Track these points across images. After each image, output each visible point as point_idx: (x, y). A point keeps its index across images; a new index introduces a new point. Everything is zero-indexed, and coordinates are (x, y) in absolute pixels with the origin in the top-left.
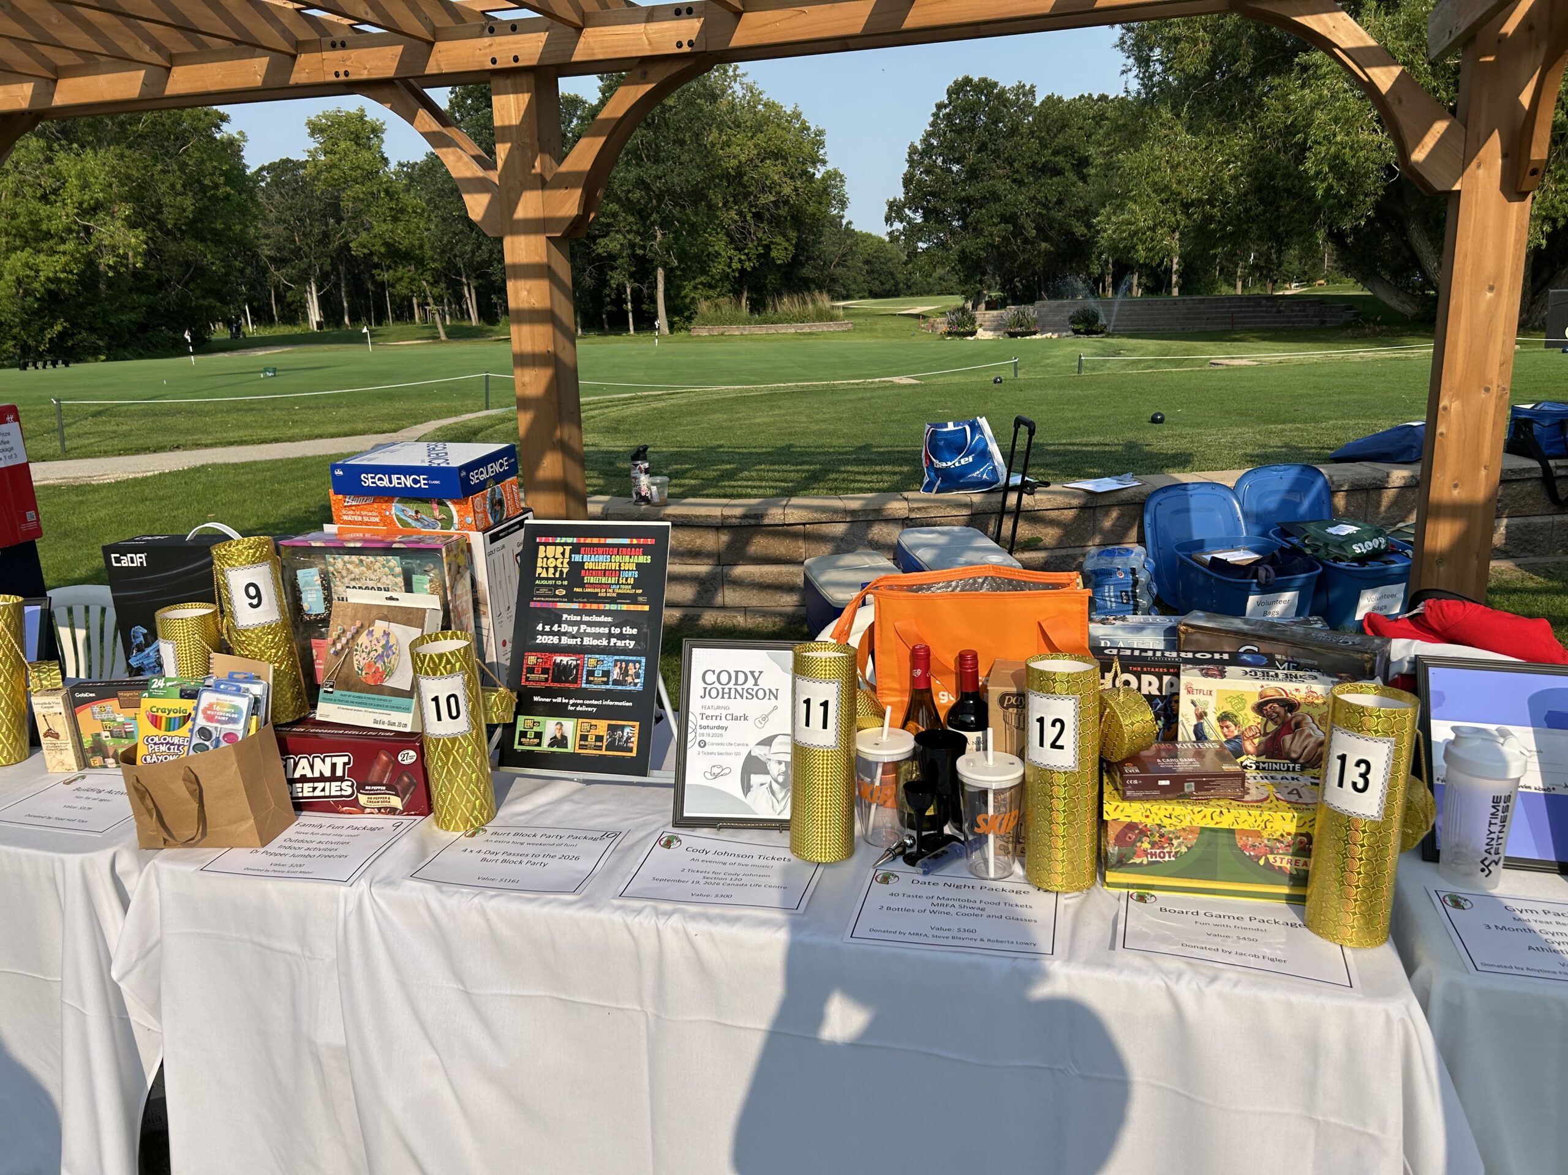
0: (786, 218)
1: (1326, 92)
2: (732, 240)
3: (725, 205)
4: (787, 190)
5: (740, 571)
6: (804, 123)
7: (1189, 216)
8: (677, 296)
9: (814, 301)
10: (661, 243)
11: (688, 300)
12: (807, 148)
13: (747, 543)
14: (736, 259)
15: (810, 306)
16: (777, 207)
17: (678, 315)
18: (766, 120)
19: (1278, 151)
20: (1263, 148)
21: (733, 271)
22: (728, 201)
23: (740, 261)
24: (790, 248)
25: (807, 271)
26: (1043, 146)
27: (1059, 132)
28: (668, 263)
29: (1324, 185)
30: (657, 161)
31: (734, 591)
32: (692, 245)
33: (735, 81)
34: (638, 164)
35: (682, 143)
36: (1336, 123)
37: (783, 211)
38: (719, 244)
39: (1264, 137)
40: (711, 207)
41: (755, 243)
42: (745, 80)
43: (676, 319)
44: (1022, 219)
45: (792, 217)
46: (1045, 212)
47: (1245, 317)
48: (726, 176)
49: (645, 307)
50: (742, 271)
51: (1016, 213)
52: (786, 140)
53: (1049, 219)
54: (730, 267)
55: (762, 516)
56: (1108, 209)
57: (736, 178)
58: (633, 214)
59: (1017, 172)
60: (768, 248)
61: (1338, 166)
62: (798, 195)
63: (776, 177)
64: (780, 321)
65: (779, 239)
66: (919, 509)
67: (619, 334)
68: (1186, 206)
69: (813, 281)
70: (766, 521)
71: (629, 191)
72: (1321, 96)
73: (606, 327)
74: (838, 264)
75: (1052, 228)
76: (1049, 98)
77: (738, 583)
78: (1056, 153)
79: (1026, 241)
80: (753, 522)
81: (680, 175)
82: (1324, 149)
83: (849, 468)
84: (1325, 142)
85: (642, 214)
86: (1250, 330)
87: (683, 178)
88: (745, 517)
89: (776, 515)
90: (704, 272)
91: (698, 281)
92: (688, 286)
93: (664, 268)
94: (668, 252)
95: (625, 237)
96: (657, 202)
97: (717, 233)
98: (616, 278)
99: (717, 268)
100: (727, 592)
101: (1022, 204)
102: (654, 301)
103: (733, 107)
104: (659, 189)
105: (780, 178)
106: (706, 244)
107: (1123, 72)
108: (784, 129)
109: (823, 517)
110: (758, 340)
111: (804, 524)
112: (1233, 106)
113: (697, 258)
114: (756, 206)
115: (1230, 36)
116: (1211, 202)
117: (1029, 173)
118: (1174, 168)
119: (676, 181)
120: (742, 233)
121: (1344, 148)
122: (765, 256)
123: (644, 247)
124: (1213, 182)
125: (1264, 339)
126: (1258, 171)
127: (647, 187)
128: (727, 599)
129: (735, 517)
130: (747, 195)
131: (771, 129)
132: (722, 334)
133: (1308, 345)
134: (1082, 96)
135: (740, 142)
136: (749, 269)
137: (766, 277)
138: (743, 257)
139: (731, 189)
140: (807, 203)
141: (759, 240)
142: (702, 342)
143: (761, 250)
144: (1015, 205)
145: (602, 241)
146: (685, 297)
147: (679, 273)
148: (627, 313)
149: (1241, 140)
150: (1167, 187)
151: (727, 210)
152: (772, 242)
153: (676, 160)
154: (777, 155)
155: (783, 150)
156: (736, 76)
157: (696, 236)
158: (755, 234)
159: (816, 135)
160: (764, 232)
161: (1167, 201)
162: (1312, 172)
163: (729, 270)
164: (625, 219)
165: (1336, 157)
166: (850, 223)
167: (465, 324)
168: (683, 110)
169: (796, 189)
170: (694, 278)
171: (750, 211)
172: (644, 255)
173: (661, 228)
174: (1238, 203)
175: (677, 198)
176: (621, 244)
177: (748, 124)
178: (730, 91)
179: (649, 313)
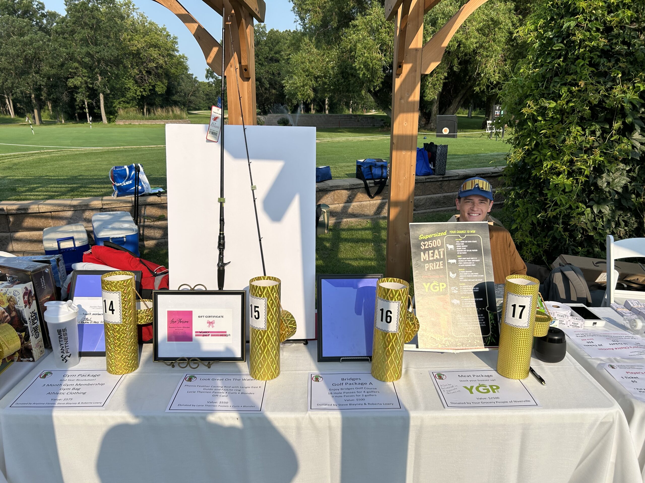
0: (162, 74)
1: (361, 36)
2: (136, 82)
3: (131, 67)
4: (161, 62)
5: (19, 235)
6: (167, 33)
7: (317, 81)
8: (111, 106)
9: (173, 111)
10: (101, 82)
11: (116, 109)
12: (169, 45)
13: (22, 221)
14: (139, 91)
15: (171, 113)
16: (157, 69)
17: (112, 115)
18: (151, 30)
19: (348, 58)
20: (343, 56)
21: (138, 96)
22: (133, 65)
23: (141, 92)
24: (164, 87)
25: (175, 98)
26: (271, 50)
27: (277, 44)
28: (105, 92)
29: (362, 73)
30: (96, 45)
31: (17, 244)
32: (117, 84)
33: (134, 11)
34: (87, 46)
35: (108, 37)
36: (365, 49)
37: (160, 71)
38: (130, 84)
39: (343, 52)
40: (125, 67)
41: (148, 84)
42: (138, 11)
43: (111, 117)
44: (263, 80)
45: (165, 74)
46: (272, 77)
47: (347, 123)
48: (131, 53)
49: (96, 111)
50: (142, 96)
51: (260, 77)
52: (159, 40)
53: (274, 80)
54: (136, 94)
55: (27, 209)
56: (287, 77)
57: (137, 54)
58: (86, 69)
59: (260, 60)
60: (154, 87)
61: (366, 65)
62: (166, 64)
63: (155, 56)
64: (157, 119)
65: (159, 83)
66: (107, 204)
67: (83, 123)
68: (316, 78)
69: (179, 102)
70: (30, 211)
71: (82, 58)
72: (359, 37)
73: (78, 119)
74: (192, 95)
75: (276, 84)
76: (272, 30)
77: (19, 240)
78: (276, 53)
79: (266, 89)
80: (23, 212)
81: (107, 52)
82: (361, 59)
83: (94, 186)
84: (361, 56)
85: (91, 68)
86: (346, 128)
87: (109, 53)
88: (18, 209)
89: (34, 208)
90: (123, 96)
91: (120, 100)
92: (116, 102)
93: (103, 94)
94: (105, 87)
95: (82, 79)
96: (98, 63)
97: (129, 79)
98: (79, 97)
99: (129, 95)
100: (14, 245)
101: (262, 73)
102: (99, 108)
103: (133, 24)
104: (98, 58)
105: (157, 56)
106: (124, 83)
107: (295, 22)
108: (158, 35)
109: (59, 209)
110: (147, 127)
111: (51, 212)
112: (332, 39)
113: (120, 90)
114: (147, 68)
115: (329, 11)
116: (325, 77)
117: (265, 61)
118: (310, 62)
119: (106, 54)
120: (141, 80)
121: (368, 59)
122: (153, 89)
123: (92, 84)
124: (325, 69)
125: (349, 132)
126: (341, 65)
127: (92, 56)
128: (14, 248)
129: (14, 210)
130: (143, 63)
131: (152, 34)
132: (130, 124)
133: (363, 134)
134: (287, 31)
135: (137, 39)
136: (145, 95)
137: (155, 100)
138: (142, 90)
139: (135, 60)
140: (171, 68)
141: (150, 83)
142: (120, 127)
143: (151, 87)
144: (260, 74)
145: (71, 80)
146: (115, 107)
147: (111, 96)
148: (86, 113)
149: (334, 53)
150: (307, 70)
151: (133, 69)
152: (156, 84)
153: (106, 45)
154: (156, 46)
155: (158, 44)
156: (134, 9)
157: (118, 80)
158: (147, 80)
159: (174, 39)
160: (152, 80)
161: (308, 75)
162: (357, 67)
163: (136, 96)
164: (82, 71)
165: (365, 62)
166: (196, 77)
167: (8, 117)
168: (107, 22)
169: (165, 62)
170: (119, 99)
171: (145, 70)
172: (93, 87)
173: (100, 75)
174: (334, 78)
175: (107, 62)
176: (81, 82)
177: (141, 31)
178: (132, 16)
179: (98, 114)
